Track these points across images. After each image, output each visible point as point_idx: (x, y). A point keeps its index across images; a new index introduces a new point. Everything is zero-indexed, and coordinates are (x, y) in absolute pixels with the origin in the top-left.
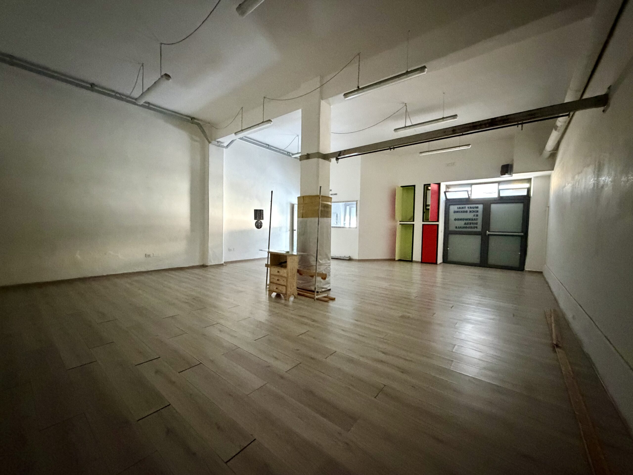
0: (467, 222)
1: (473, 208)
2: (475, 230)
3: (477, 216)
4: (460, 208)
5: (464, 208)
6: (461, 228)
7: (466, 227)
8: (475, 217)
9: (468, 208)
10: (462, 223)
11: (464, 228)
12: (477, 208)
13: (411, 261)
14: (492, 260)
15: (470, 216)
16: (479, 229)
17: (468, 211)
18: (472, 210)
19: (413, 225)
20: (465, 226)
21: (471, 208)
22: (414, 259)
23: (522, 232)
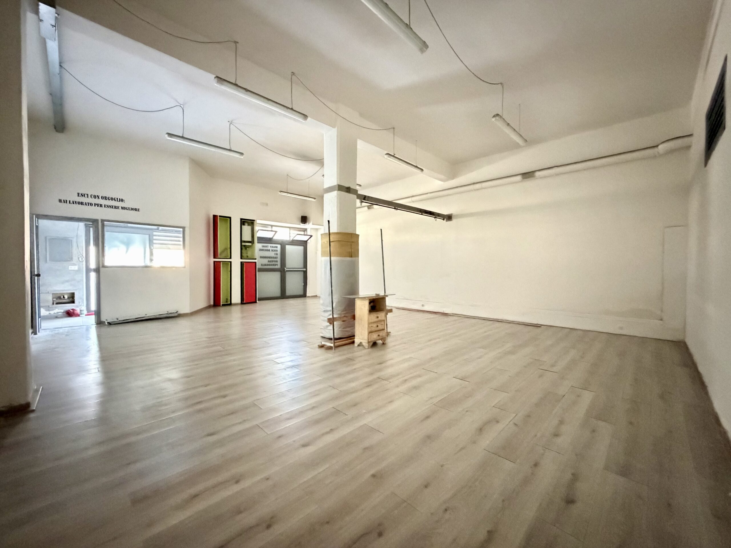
0: (270, 260)
1: (274, 247)
2: (276, 267)
3: (277, 254)
4: (264, 246)
5: (267, 247)
6: (265, 265)
7: (270, 265)
8: (276, 256)
9: (270, 247)
10: (265, 261)
11: (268, 265)
12: (277, 247)
13: (231, 304)
14: (288, 293)
15: (272, 254)
16: (279, 266)
17: (271, 250)
18: (273, 249)
19: (231, 262)
20: (269, 263)
21: (272, 247)
22: (233, 301)
23: (304, 268)
